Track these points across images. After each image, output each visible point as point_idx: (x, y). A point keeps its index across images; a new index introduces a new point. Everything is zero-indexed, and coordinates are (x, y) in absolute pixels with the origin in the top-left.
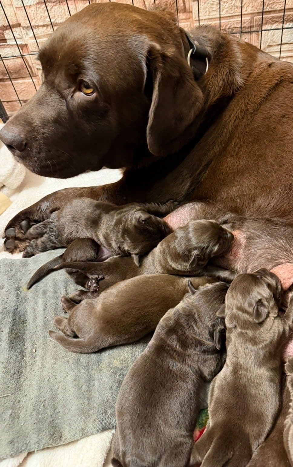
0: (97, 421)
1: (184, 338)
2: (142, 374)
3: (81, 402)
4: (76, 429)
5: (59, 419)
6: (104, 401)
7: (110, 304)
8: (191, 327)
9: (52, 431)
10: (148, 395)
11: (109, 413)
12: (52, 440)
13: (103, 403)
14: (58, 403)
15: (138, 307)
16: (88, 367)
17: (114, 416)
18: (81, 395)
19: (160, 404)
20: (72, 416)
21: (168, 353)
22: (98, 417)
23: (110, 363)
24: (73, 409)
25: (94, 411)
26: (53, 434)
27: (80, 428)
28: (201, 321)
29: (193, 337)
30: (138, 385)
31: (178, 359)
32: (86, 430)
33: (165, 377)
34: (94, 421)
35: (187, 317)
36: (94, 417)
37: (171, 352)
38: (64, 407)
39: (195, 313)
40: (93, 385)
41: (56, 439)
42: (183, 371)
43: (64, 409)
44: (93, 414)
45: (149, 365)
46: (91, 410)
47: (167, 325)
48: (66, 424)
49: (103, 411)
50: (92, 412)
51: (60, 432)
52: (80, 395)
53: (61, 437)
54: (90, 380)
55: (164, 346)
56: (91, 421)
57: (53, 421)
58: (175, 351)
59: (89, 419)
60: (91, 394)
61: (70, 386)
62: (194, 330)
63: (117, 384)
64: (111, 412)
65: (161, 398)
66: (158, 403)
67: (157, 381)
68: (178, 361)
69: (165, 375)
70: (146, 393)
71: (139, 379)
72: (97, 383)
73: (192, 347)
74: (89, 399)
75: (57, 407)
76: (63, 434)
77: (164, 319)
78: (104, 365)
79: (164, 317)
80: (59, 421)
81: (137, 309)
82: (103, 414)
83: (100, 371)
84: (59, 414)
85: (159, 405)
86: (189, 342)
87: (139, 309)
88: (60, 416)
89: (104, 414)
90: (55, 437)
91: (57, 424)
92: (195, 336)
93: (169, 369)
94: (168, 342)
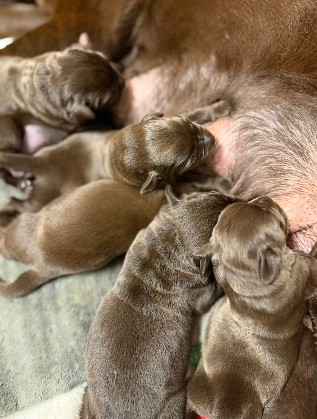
0: (62, 381)
1: (164, 274)
2: (115, 325)
3: (37, 356)
4: (35, 394)
5: (10, 381)
6: (67, 353)
7: (57, 228)
8: (171, 256)
9: (3, 400)
10: (127, 354)
11: (77, 368)
12: (4, 412)
13: (67, 356)
14: (5, 360)
15: (96, 231)
16: (39, 306)
17: (83, 371)
18: (36, 347)
19: (145, 364)
20: (28, 376)
21: (147, 295)
22: (63, 376)
23: (69, 300)
24: (27, 366)
25: (56, 368)
26: (6, 405)
27: (40, 392)
28: (184, 246)
29: (177, 271)
30: (111, 339)
31: (163, 302)
32: (49, 393)
33: (147, 328)
34: (58, 382)
35: (164, 243)
36: (58, 376)
37: (151, 294)
38: (15, 363)
39: (175, 235)
40: (51, 331)
41: (10, 410)
42: (171, 317)
43: (15, 366)
44: (56, 373)
45: (123, 313)
46: (52, 367)
47: (139, 257)
48: (20, 388)
49: (69, 367)
50: (53, 370)
51: (14, 399)
52: (34, 346)
53: (17, 405)
54: (45, 324)
55: (141, 287)
56: (54, 382)
57: (3, 387)
58: (157, 292)
59: (51, 380)
60: (49, 344)
61: (19, 334)
62: (176, 260)
63: (82, 328)
64: (79, 366)
65: (145, 357)
66: (141, 364)
67: (137, 335)
68: (163, 305)
69: (147, 326)
70: (124, 351)
71: (112, 331)
72: (54, 327)
73: (177, 284)
74: (48, 351)
75: (5, 365)
76: (19, 401)
77: (135, 246)
78: (61, 302)
79: (134, 243)
80: (11, 384)
81: (96, 233)
82: (68, 371)
83: (57, 310)
84: (10, 374)
85: (143, 366)
86: (172, 278)
87: (98, 233)
88: (11, 376)
89: (70, 371)
90: (8, 408)
91: (8, 389)
92: (178, 269)
93: (152, 317)
94: (144, 281)
